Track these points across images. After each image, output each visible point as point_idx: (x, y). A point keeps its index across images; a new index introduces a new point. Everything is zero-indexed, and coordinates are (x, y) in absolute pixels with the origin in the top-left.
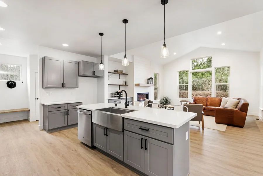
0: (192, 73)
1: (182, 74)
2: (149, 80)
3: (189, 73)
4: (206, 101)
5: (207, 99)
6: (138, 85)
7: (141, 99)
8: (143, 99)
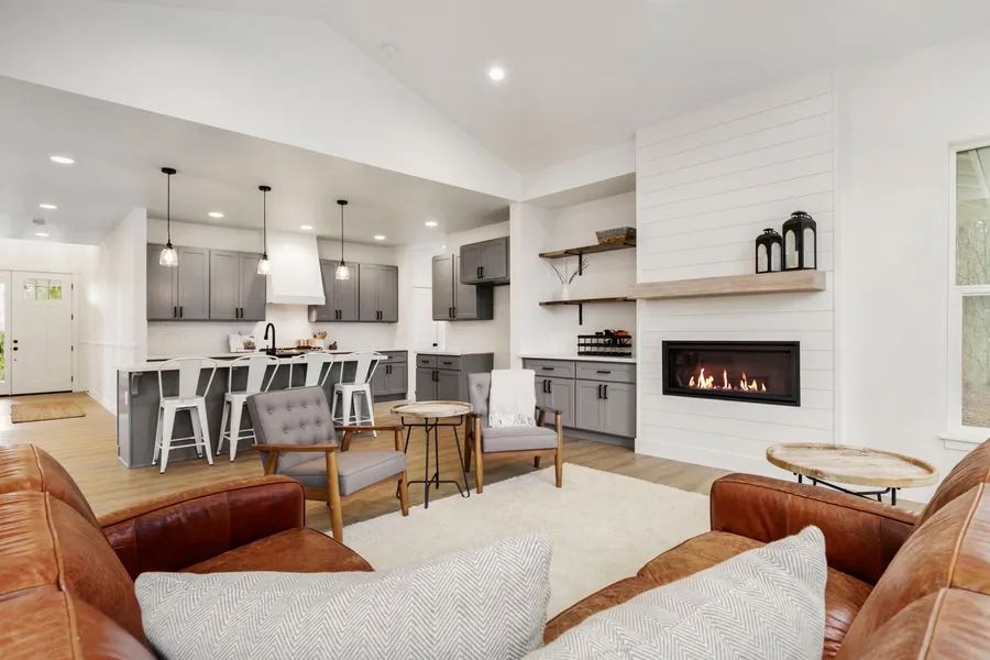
7: (701, 378)
8: (718, 381)
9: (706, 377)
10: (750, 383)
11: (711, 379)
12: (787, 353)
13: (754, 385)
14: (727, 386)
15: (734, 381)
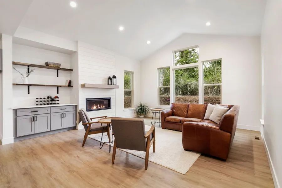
0: (176, 71)
1: (165, 71)
2: (110, 78)
3: (171, 70)
4: (187, 110)
5: (188, 107)
6: (83, 86)
7: (94, 106)
8: (97, 107)
9: (95, 106)
10: (103, 106)
11: (96, 106)
12: (109, 100)
13: (103, 107)
14: (99, 108)
15: (100, 107)
